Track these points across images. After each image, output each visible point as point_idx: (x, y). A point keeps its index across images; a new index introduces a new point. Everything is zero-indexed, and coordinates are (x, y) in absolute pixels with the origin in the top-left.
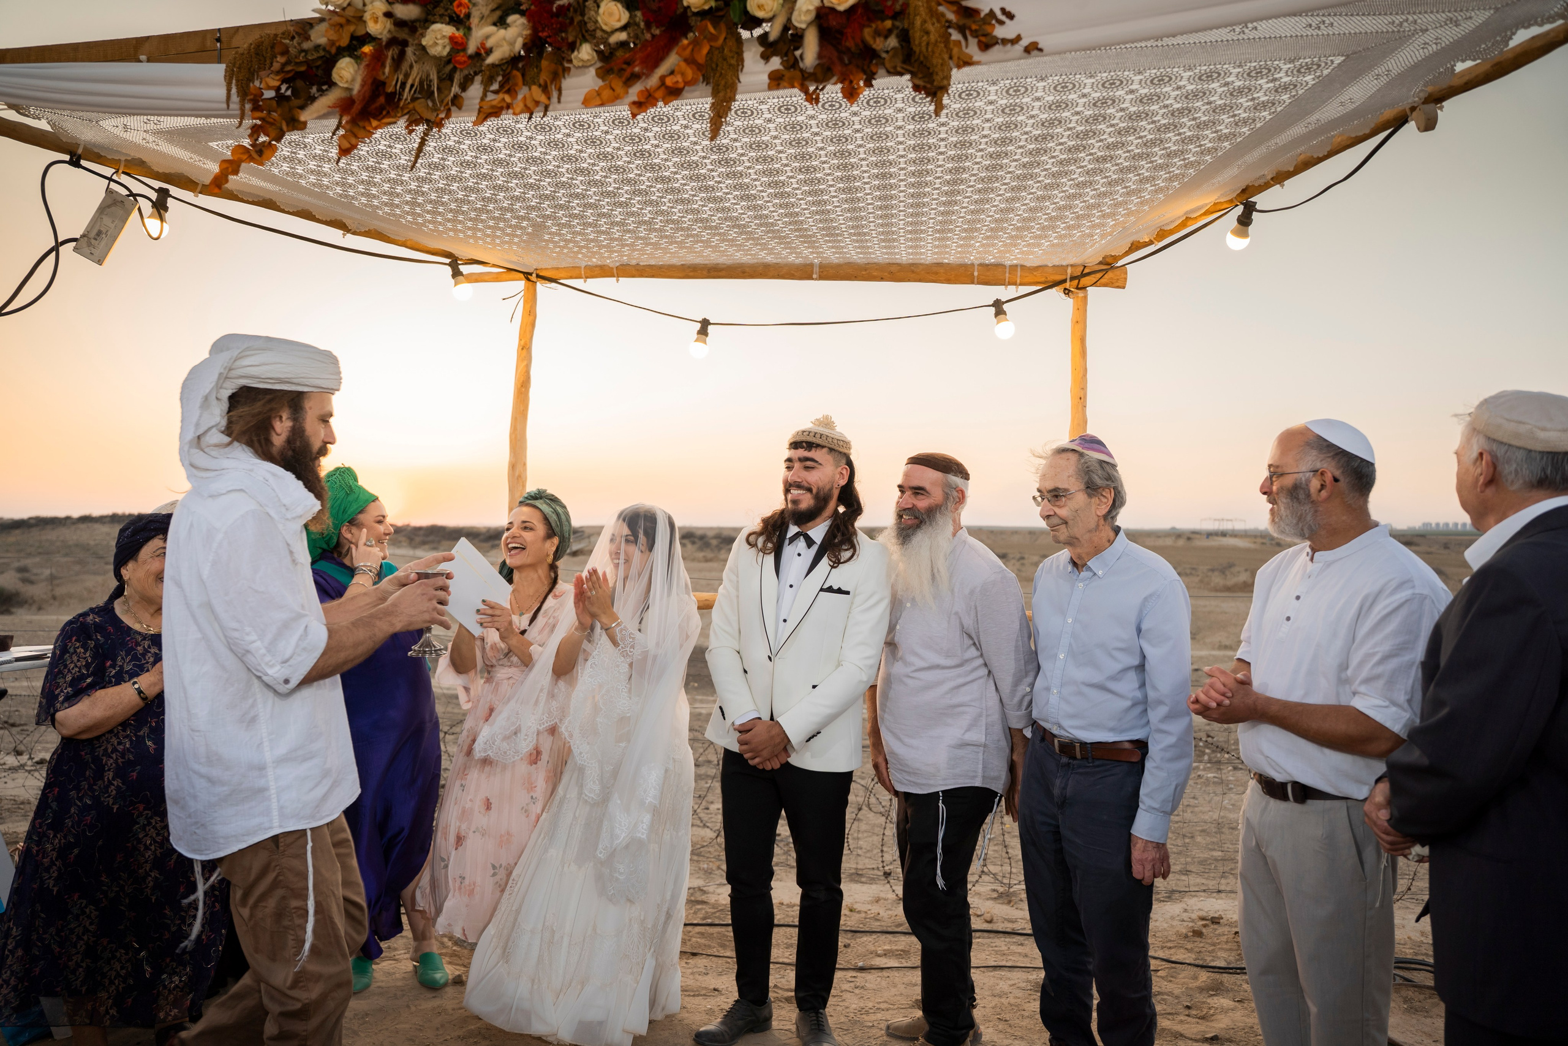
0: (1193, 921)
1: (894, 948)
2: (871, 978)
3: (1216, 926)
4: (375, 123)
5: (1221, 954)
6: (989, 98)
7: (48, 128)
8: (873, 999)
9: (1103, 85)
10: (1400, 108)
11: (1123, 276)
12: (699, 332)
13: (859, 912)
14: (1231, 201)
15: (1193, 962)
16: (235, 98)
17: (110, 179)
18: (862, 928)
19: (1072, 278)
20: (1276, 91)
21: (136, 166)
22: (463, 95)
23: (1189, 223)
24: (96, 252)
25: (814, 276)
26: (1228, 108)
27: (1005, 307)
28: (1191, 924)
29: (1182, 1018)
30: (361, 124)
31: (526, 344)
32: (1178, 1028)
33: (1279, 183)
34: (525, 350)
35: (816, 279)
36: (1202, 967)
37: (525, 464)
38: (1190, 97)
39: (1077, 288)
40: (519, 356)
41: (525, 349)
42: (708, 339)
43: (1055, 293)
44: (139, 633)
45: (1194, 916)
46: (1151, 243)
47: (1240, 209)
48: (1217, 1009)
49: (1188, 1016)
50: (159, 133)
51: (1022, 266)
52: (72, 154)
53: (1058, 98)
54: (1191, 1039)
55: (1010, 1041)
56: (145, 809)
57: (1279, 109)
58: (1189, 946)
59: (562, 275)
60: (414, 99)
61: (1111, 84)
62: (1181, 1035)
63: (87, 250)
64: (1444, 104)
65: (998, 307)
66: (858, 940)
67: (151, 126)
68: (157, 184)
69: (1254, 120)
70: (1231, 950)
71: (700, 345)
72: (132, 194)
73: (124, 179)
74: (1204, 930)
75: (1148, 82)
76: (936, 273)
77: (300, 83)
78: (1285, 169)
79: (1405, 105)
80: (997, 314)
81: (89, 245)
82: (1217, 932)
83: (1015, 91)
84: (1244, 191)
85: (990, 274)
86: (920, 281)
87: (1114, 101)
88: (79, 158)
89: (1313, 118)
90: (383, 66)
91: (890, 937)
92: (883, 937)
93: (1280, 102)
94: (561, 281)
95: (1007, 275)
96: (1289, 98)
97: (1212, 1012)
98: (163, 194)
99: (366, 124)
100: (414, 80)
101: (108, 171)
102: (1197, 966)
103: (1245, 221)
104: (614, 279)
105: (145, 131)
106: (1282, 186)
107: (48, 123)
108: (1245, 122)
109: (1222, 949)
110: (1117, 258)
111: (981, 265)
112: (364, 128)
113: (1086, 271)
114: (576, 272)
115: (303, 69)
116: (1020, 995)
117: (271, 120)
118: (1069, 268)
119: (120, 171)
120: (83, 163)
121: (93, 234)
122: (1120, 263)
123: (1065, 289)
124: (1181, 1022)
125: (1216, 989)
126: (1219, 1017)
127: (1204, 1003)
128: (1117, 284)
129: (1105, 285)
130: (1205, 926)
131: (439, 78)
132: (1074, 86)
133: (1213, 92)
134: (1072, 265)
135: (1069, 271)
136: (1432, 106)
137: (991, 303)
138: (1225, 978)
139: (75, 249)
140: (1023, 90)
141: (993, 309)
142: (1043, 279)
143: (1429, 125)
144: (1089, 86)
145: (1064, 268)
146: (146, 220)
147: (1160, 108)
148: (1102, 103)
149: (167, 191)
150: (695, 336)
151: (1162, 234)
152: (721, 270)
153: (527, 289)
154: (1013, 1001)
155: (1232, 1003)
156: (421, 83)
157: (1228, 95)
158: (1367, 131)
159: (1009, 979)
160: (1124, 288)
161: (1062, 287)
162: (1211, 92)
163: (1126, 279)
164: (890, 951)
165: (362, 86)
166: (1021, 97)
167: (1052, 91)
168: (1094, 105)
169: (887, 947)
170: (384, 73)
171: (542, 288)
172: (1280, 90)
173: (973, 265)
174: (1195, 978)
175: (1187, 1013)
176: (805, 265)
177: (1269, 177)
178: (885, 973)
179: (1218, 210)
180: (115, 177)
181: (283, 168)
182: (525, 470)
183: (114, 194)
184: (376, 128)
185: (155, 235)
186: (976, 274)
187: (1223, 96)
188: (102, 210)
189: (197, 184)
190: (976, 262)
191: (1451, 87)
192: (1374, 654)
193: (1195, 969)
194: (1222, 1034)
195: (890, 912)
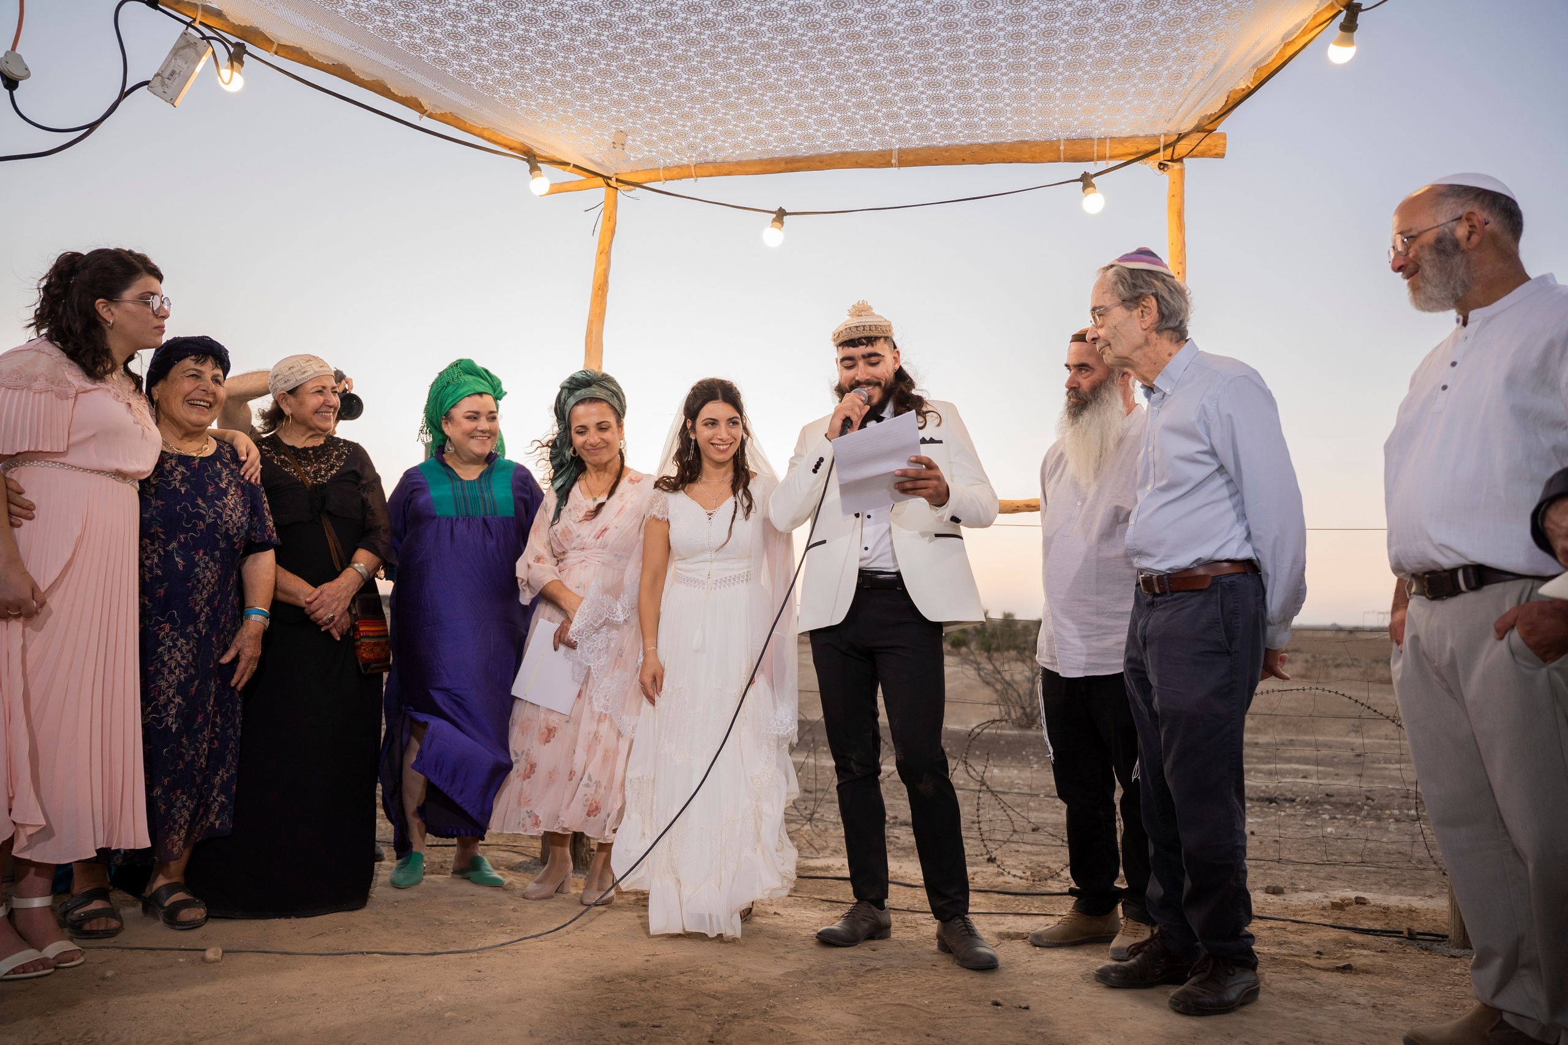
3: (1360, 905)
5: (1364, 922)
11: (1221, 141)
15: (1329, 924)
17: (188, 24)
19: (1166, 147)
21: (215, 18)
24: (170, 92)
25: (893, 163)
29: (1311, 958)
31: (603, 247)
34: (602, 253)
35: (896, 167)
36: (1340, 928)
39: (1172, 160)
40: (598, 259)
41: (605, 254)
47: (1343, 15)
49: (1318, 957)
51: (1112, 138)
59: (644, 178)
63: (160, 93)
65: (1087, 181)
71: (776, 233)
72: (204, 38)
76: (1020, 151)
80: (1085, 188)
81: (163, 84)
85: (1078, 151)
86: (1003, 161)
88: (157, 1)
95: (1095, 146)
98: (240, 49)
103: (1350, 27)
104: (692, 178)
111: (1067, 140)
113: (1181, 139)
114: (656, 175)
118: (1162, 136)
119: (198, 19)
120: (163, 7)
121: (166, 74)
129: (1203, 155)
134: (1166, 135)
135: (1162, 139)
137: (1079, 177)
139: (148, 92)
141: (1081, 184)
142: (1135, 150)
145: (1156, 138)
149: (244, 46)
153: (607, 195)
160: (1222, 156)
161: (1156, 159)
163: (1225, 145)
171: (621, 193)
173: (1059, 139)
174: (1328, 934)
176: (884, 151)
183: (190, 35)
186: (1062, 148)
188: (176, 52)
189: (273, 43)
190: (1062, 138)
193: (1329, 928)
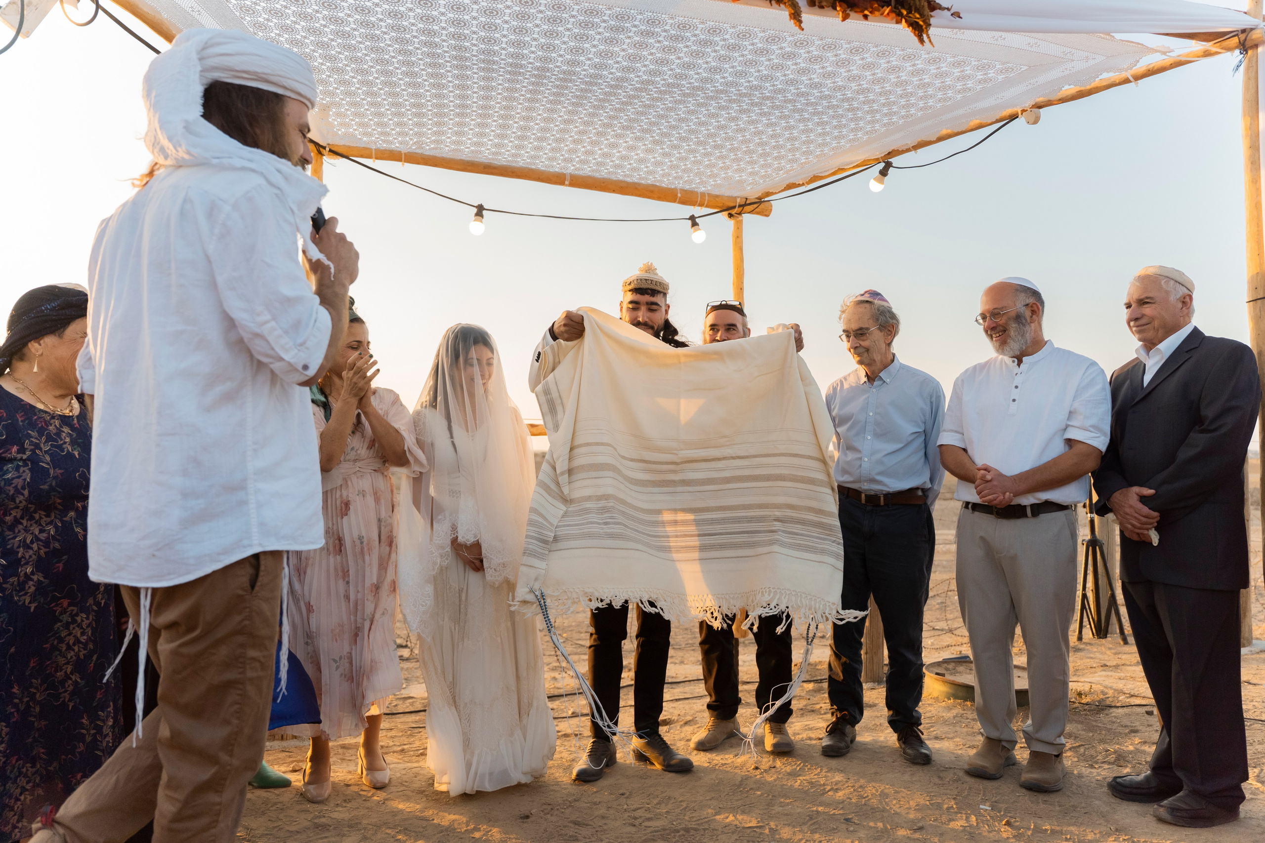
10: (1015, 109)
11: (768, 209)
12: (476, 215)
19: (736, 207)
23: (839, 172)
25: (566, 183)
27: (698, 221)
33: (915, 150)
35: (566, 186)
39: (740, 214)
42: (482, 221)
43: (723, 217)
47: (882, 165)
51: (708, 195)
56: (70, 605)
59: (353, 153)
64: (1045, 110)
65: (693, 221)
71: (476, 224)
79: (1018, 108)
80: (693, 225)
84: (885, 154)
85: (688, 198)
86: (639, 196)
94: (352, 158)
95: (699, 199)
103: (884, 173)
110: (769, 195)
113: (747, 202)
114: (367, 153)
118: (738, 199)
122: (770, 199)
123: (731, 214)
128: (765, 214)
129: (757, 213)
134: (741, 197)
135: (736, 201)
136: (1036, 110)
137: (688, 217)
141: (690, 222)
142: (721, 205)
145: (735, 198)
150: (473, 218)
151: (814, 179)
160: (769, 216)
161: (729, 212)
163: (771, 210)
173: (680, 189)
176: (559, 173)
179: (867, 164)
186: (678, 196)
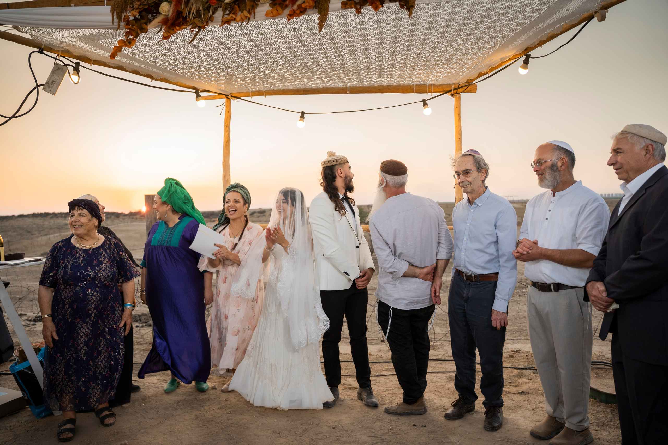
0: (509, 352)
1: (390, 368)
2: (382, 379)
3: (518, 354)
4: (178, 28)
5: (521, 363)
6: (425, 11)
7: (30, 37)
8: (384, 386)
9: (472, 5)
10: (591, 12)
11: (475, 88)
12: (301, 117)
13: (373, 355)
14: (520, 54)
15: (511, 367)
16: (116, 20)
17: (56, 59)
18: (375, 361)
19: (454, 89)
20: (541, 4)
21: (66, 53)
22: (213, 15)
23: (503, 64)
24: (52, 90)
25: (348, 92)
26: (522, 12)
27: (427, 102)
28: (508, 353)
29: (509, 387)
30: (172, 28)
31: (227, 125)
32: (508, 390)
33: (540, 46)
34: (227, 128)
35: (349, 93)
36: (514, 368)
37: (229, 175)
38: (506, 8)
39: (456, 93)
40: (225, 130)
42: (304, 120)
43: (447, 96)
44: (78, 248)
45: (509, 350)
46: (487, 73)
47: (524, 57)
48: (522, 382)
49: (511, 386)
50: (77, 38)
51: (434, 85)
52: (39, 48)
53: (453, 10)
54: (513, 393)
55: (442, 398)
56: (80, 321)
57: (542, 12)
58: (508, 361)
59: (242, 95)
60: (194, 18)
61: (475, 4)
62: (509, 392)
63: (48, 89)
64: (608, 10)
65: (424, 102)
66: (374, 366)
67: (74, 35)
68: (75, 61)
69: (532, 17)
70: (525, 361)
71: (301, 122)
72: (64, 64)
73: (61, 58)
74: (514, 355)
75: (490, 3)
76: (398, 89)
77: (144, 13)
78: (543, 40)
79: (592, 11)
81: (49, 87)
82: (519, 356)
83: (436, 8)
84: (526, 50)
85: (421, 89)
86: (392, 92)
87: (476, 11)
88: (43, 50)
89: (555, 16)
90: (181, 5)
91: (387, 364)
92: (385, 364)
93: (542, 9)
94: (241, 98)
95: (428, 89)
96: (546, 7)
97: (520, 384)
98: (78, 65)
99: (174, 28)
100: (194, 11)
101: (54, 55)
102: (513, 368)
103: (526, 62)
104: (264, 96)
105: (71, 37)
106: (542, 47)
107: (30, 35)
108: (528, 18)
109: (522, 361)
110: (472, 80)
111: (417, 85)
112: (173, 30)
113: (460, 86)
114: (248, 94)
115: (146, 7)
116: (443, 382)
117: (133, 29)
118: (453, 85)
119: (60, 55)
120: (44, 52)
121: (50, 82)
122: (474, 82)
123: (451, 94)
124: (508, 388)
125: (520, 376)
126: (523, 385)
127: (516, 381)
128: (473, 91)
129: (468, 92)
130: (514, 354)
131: (203, 9)
132: (460, 5)
133: (516, 5)
134: (454, 84)
135: (453, 86)
136: (604, 11)
138: (524, 371)
139: (43, 89)
140: (439, 7)
141: (422, 103)
142: (442, 90)
143: (602, 19)
144: (466, 5)
145: (450, 85)
146: (72, 76)
147: (494, 13)
148: (471, 12)
149: (79, 63)
150: (299, 119)
151: (491, 69)
152: (309, 91)
153: (227, 102)
154: (440, 384)
155: (527, 381)
156: (196, 12)
157: (522, 7)
158: (577, 22)
159: (438, 376)
160: (476, 92)
161: (450, 93)
162: (515, 6)
164: (388, 369)
165: (173, 13)
166: (438, 10)
167: (451, 7)
168: (468, 12)
169: (387, 367)
170: (181, 8)
171: (233, 101)
172: (543, 4)
173: (413, 85)
174: (512, 372)
175: (510, 385)
176: (344, 88)
177: (536, 44)
178: (387, 377)
179: (515, 58)
180: (57, 58)
181: (129, 51)
182: (230, 178)
183: (58, 65)
184: (178, 30)
185: (76, 82)
186: (415, 89)
187: (520, 7)
188: (53, 72)
189: (91, 60)
190: (415, 84)
191: (611, 3)
192: (587, 227)
193: (512, 369)
194: (525, 391)
195: (386, 355)
